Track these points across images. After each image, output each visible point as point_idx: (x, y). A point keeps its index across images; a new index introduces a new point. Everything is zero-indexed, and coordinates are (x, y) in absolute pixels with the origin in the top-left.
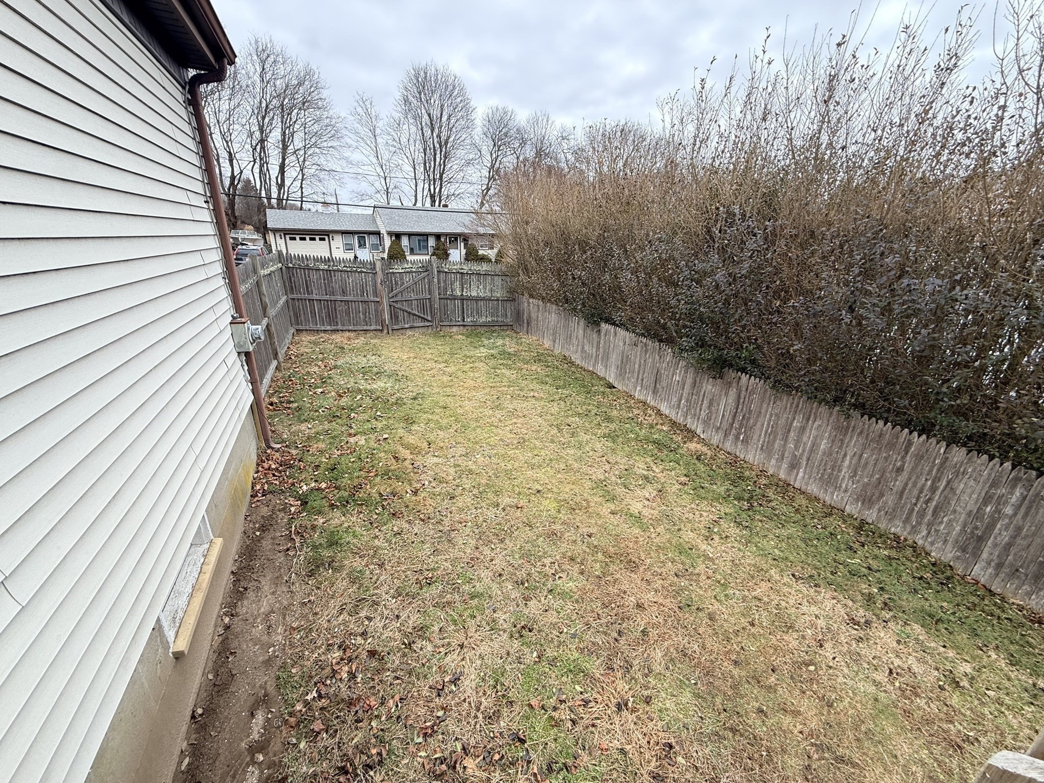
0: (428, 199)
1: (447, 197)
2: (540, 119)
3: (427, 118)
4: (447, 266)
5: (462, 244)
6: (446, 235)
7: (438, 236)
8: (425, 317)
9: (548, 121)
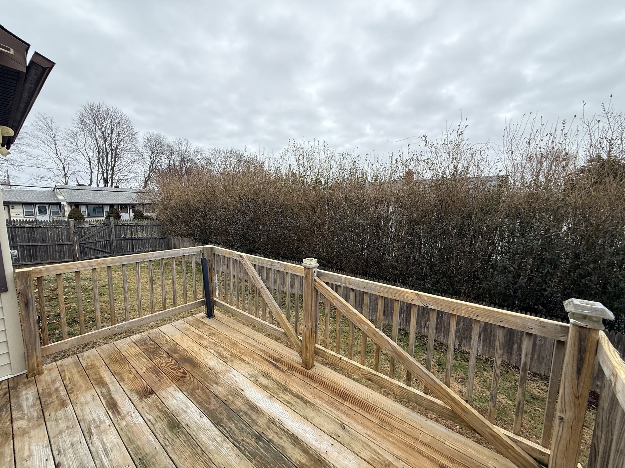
0: (102, 181)
1: (118, 181)
2: (183, 142)
3: (100, 133)
4: (121, 222)
5: (131, 210)
6: (118, 204)
7: (111, 206)
8: (106, 251)
9: (187, 143)
